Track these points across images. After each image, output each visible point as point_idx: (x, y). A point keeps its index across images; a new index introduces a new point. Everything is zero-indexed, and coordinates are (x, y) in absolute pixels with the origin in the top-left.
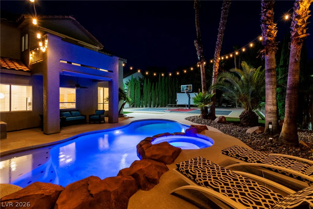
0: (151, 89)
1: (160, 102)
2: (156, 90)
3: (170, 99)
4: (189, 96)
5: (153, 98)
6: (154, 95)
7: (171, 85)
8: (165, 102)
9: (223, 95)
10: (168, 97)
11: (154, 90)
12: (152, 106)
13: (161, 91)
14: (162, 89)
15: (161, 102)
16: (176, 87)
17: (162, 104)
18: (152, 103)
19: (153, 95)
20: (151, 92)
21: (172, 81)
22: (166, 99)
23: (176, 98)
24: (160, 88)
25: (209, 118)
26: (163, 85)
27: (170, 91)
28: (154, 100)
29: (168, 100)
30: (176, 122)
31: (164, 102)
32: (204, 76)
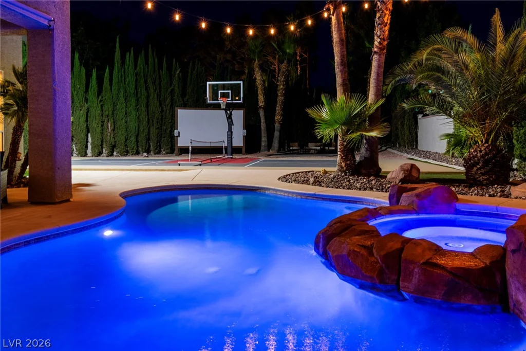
0: (87, 91)
1: (121, 138)
2: (106, 95)
3: (152, 130)
4: (229, 118)
5: (95, 124)
6: (99, 112)
7: (157, 83)
8: (137, 136)
9: (404, 105)
10: (148, 123)
11: (98, 97)
12: (89, 151)
13: (122, 100)
14: (125, 91)
15: (123, 138)
16: (172, 91)
17: (126, 145)
18: (90, 140)
19: (96, 111)
20: (86, 100)
21: (160, 67)
22: (142, 129)
23: (174, 125)
24: (119, 90)
25: (364, 171)
26: (131, 79)
27: (154, 102)
28: (99, 129)
29: (147, 130)
30: (268, 189)
31: (133, 139)
32: (345, 50)
